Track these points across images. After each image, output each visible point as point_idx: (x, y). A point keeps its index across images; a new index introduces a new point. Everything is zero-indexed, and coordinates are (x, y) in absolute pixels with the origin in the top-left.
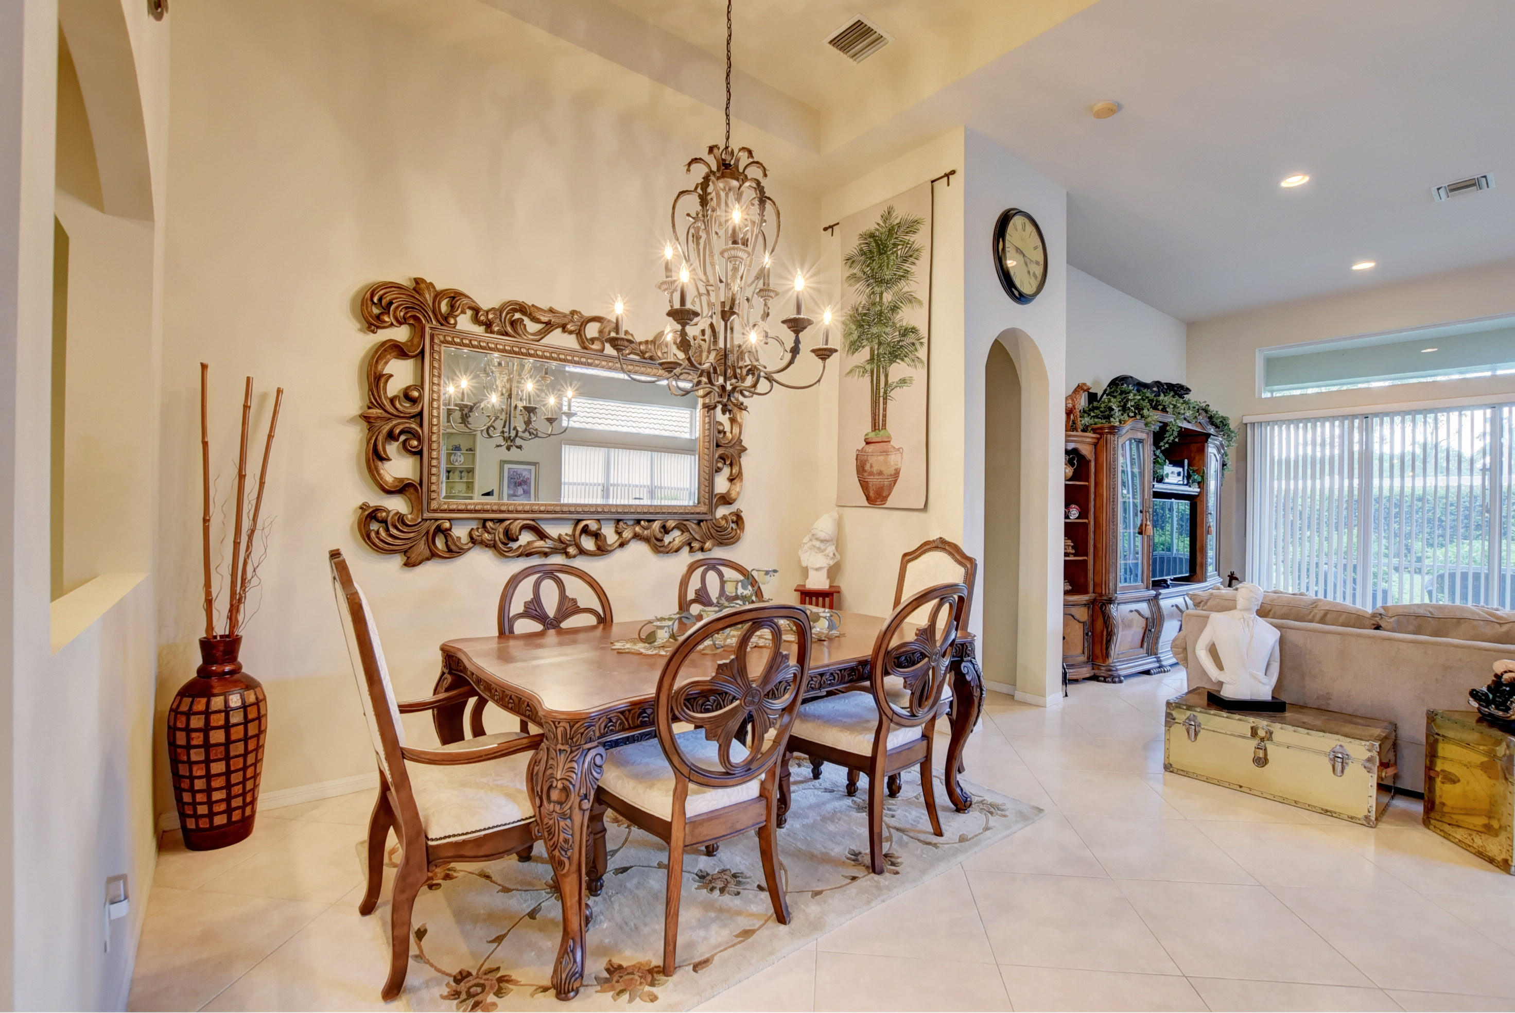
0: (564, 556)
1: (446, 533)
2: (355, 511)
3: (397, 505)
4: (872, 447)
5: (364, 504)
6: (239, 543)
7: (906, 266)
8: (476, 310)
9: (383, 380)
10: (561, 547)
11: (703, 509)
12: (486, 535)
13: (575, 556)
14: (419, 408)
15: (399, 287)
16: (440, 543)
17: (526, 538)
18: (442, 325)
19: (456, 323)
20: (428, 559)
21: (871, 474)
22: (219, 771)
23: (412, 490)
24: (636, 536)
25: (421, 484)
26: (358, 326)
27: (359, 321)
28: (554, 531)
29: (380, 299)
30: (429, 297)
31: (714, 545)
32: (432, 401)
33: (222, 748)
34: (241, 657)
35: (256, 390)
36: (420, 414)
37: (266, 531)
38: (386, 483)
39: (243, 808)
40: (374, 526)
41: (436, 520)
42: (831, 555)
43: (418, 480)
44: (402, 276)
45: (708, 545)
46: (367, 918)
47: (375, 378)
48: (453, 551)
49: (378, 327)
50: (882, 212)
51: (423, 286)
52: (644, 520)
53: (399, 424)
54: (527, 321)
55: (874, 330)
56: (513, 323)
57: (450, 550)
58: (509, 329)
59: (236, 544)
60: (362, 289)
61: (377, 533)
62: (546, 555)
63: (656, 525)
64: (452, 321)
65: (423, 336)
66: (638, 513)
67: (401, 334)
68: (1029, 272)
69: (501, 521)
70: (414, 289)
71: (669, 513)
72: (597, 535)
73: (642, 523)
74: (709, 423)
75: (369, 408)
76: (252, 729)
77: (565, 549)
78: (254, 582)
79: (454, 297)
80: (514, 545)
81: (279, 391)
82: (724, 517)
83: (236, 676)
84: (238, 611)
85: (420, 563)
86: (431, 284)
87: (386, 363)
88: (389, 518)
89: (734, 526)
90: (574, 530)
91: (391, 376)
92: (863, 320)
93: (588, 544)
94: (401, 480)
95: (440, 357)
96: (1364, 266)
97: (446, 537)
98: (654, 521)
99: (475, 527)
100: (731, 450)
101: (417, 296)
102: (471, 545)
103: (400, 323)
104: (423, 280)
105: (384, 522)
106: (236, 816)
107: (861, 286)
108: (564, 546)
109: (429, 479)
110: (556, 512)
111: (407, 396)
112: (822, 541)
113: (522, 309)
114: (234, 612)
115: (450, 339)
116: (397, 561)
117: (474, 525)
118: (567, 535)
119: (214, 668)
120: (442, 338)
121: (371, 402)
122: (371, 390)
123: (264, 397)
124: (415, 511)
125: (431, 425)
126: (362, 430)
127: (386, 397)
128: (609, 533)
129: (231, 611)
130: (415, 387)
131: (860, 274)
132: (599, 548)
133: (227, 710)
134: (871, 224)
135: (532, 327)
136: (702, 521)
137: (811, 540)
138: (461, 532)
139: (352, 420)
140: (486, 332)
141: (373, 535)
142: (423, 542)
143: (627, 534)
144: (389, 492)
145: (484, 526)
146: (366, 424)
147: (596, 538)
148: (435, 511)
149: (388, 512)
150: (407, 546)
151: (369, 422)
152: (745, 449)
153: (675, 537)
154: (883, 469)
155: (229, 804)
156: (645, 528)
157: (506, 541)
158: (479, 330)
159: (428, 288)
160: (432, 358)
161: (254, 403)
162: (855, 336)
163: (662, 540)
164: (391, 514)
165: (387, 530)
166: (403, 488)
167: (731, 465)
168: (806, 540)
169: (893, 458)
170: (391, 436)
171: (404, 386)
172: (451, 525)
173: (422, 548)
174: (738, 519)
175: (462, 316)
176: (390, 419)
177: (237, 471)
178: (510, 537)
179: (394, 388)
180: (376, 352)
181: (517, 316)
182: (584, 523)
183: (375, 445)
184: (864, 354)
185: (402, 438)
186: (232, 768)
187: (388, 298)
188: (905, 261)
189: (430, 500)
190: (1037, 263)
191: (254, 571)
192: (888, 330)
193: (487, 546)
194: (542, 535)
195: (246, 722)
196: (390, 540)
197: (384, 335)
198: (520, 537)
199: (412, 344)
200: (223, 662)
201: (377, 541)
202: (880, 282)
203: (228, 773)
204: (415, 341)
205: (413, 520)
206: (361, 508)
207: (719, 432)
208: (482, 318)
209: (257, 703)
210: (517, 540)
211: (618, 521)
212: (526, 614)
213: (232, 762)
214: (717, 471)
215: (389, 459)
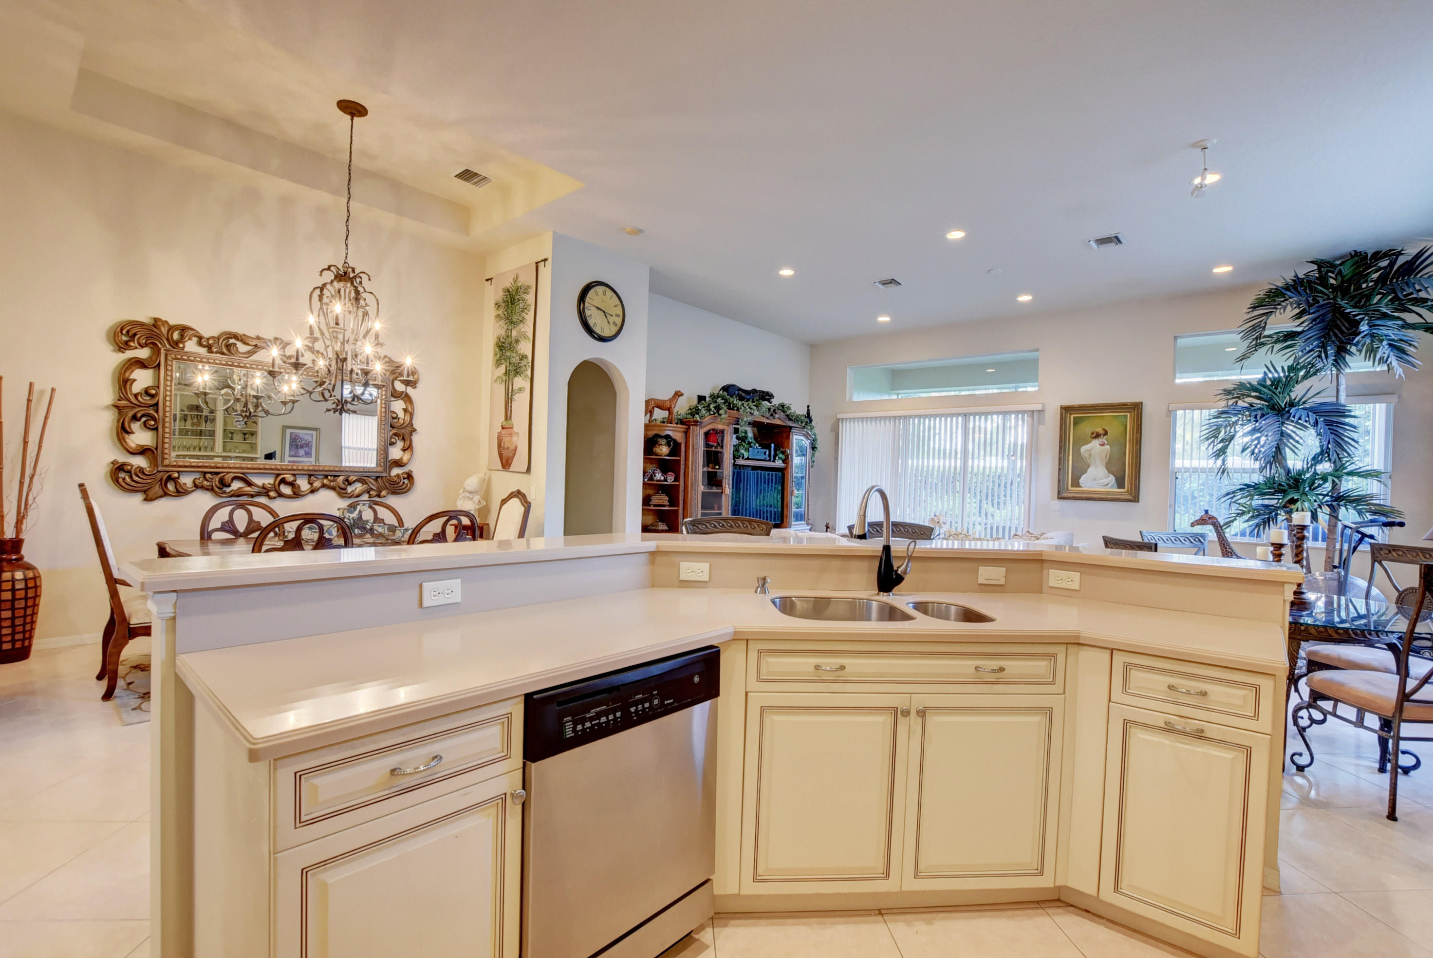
0: (267, 498)
1: (175, 480)
2: (108, 465)
3: (139, 462)
4: (504, 430)
5: (114, 461)
6: (23, 483)
7: (523, 314)
8: (200, 338)
9: (129, 383)
10: (265, 492)
11: (379, 469)
12: (206, 482)
13: (275, 498)
14: (156, 401)
15: (141, 324)
16: (171, 487)
17: (236, 485)
18: (174, 348)
19: (184, 347)
20: (161, 497)
21: (504, 449)
22: (7, 616)
23: (150, 453)
24: (324, 486)
25: (156, 449)
26: (112, 348)
27: (113, 345)
28: (259, 481)
29: (128, 332)
30: (164, 330)
31: (388, 494)
32: (165, 398)
33: (10, 603)
34: (24, 551)
35: (36, 388)
36: (157, 404)
37: (43, 475)
38: (131, 448)
39: (23, 640)
40: (122, 475)
41: (168, 472)
42: (477, 502)
43: (155, 446)
44: (144, 316)
45: (384, 493)
46: (100, 682)
47: (123, 382)
48: (181, 492)
49: (126, 349)
50: (513, 277)
51: (160, 323)
52: (331, 476)
53: (140, 411)
54: (239, 345)
55: (508, 354)
56: (228, 346)
57: (178, 491)
58: (225, 351)
59: (21, 483)
60: (114, 326)
61: (124, 479)
62: (252, 496)
63: (341, 479)
64: (181, 345)
65: (159, 354)
66: (326, 471)
67: (144, 353)
68: (608, 322)
69: (217, 473)
70: (153, 325)
71: (351, 471)
72: (292, 484)
73: (329, 477)
74: (385, 412)
75: (119, 400)
76: (31, 593)
77: (267, 493)
78: (34, 506)
79: (184, 330)
80: (228, 490)
81: (53, 390)
82: (398, 476)
83: (20, 562)
84: (22, 523)
85: (156, 499)
86: (166, 322)
87: (132, 372)
88: (133, 470)
89: (406, 481)
90: (275, 481)
91: (135, 380)
92: (503, 346)
93: (286, 490)
94: (143, 446)
95: (172, 368)
96: (884, 319)
97: (175, 483)
98: (339, 476)
99: (198, 477)
100: (403, 431)
101: (155, 330)
102: (194, 488)
103: (142, 347)
104: (160, 320)
105: (129, 472)
106: (18, 645)
107: (502, 323)
108: (265, 491)
109: (163, 446)
110: (260, 469)
111: (147, 392)
112: (470, 493)
113: (235, 336)
114: (19, 524)
115: (179, 357)
116: (139, 497)
117: (197, 476)
118: (269, 484)
119: (4, 556)
120: (173, 356)
121: (120, 397)
122: (120, 389)
123: (42, 392)
124: (152, 465)
125: (165, 411)
126: (113, 414)
127: (131, 394)
128: (303, 484)
129: (17, 523)
130: (153, 387)
131: (502, 315)
132: (294, 493)
133: (13, 581)
134: (508, 283)
135: (242, 348)
136: (379, 477)
137: (464, 492)
138: (187, 480)
139: (107, 408)
140: (209, 352)
141: (121, 480)
142: (158, 485)
143: (317, 484)
144: (133, 453)
145: (205, 477)
146: (116, 410)
147: (293, 487)
148: (167, 466)
149: (132, 466)
150: (146, 488)
151: (119, 410)
152: (415, 430)
153: (358, 487)
154: (509, 446)
155: (13, 637)
156: (333, 481)
157: (221, 487)
158: (203, 351)
159: (163, 325)
160: (166, 370)
161: (34, 398)
162: (498, 356)
163: (346, 489)
164: (134, 468)
165: (131, 477)
166: (143, 451)
167: (403, 439)
168: (461, 492)
169: (515, 438)
170: (135, 418)
171: (146, 386)
172: (179, 475)
173: (157, 489)
174: (409, 476)
175: (189, 342)
176: (133, 407)
177: (22, 439)
178: (224, 484)
179: (137, 388)
180: (124, 365)
181: (232, 341)
182: (282, 476)
183: (123, 424)
184: (502, 369)
185: (144, 419)
186: (16, 615)
187: (134, 332)
188: (523, 311)
189: (163, 459)
190: (617, 315)
191: (34, 499)
192: (514, 355)
193: (207, 489)
194: (249, 484)
195: (27, 588)
196: (133, 484)
197: (130, 354)
198: (232, 485)
199: (151, 360)
200: (10, 553)
201: (123, 484)
202: (512, 322)
203: (13, 618)
204: (154, 358)
205: (150, 471)
206: (112, 463)
207: (393, 418)
208: (204, 343)
209: (34, 578)
210: (229, 486)
211: (310, 476)
212: (222, 529)
213: (16, 611)
214: (390, 444)
215: (133, 433)
